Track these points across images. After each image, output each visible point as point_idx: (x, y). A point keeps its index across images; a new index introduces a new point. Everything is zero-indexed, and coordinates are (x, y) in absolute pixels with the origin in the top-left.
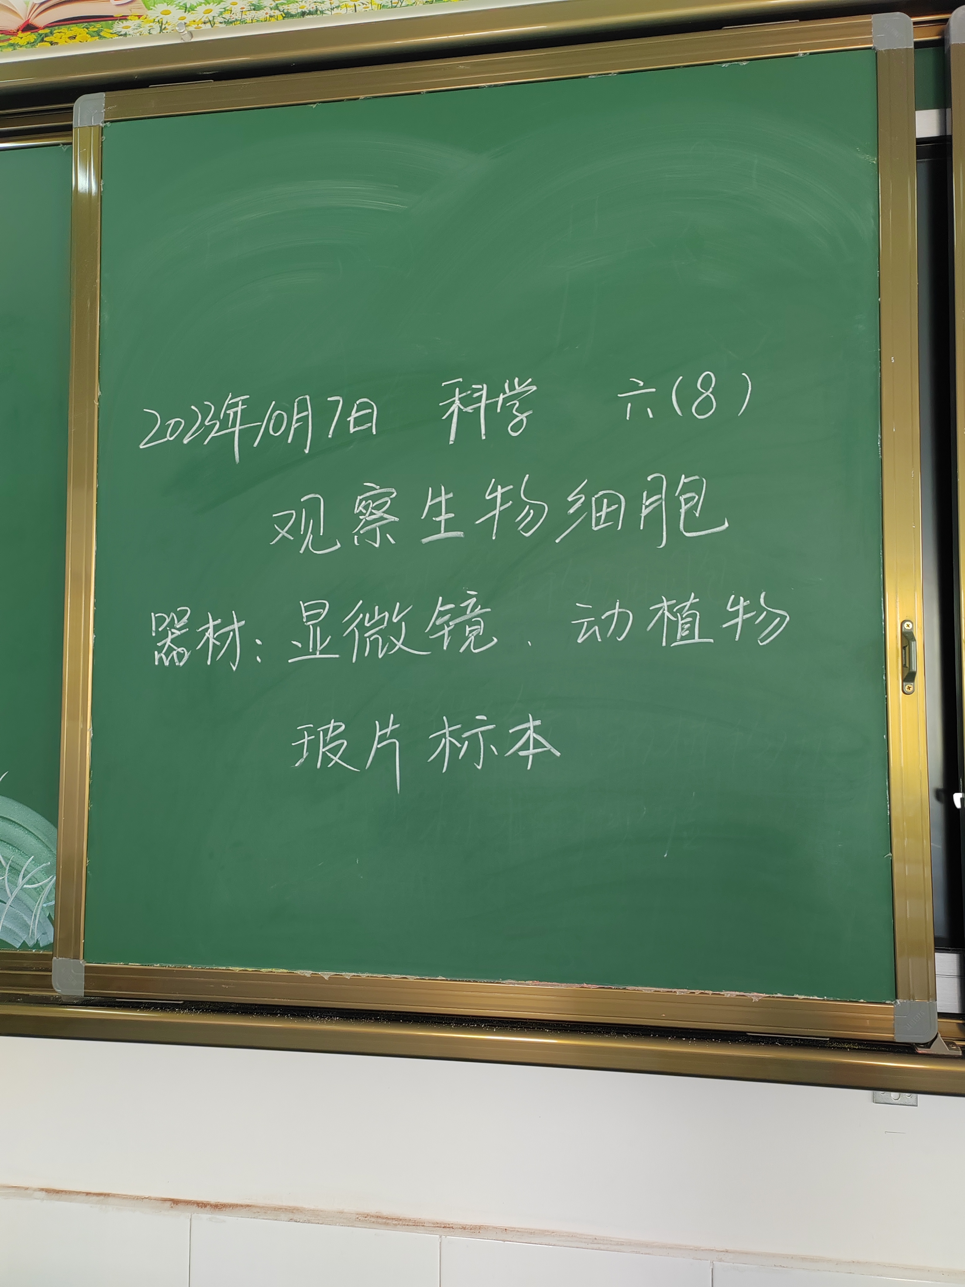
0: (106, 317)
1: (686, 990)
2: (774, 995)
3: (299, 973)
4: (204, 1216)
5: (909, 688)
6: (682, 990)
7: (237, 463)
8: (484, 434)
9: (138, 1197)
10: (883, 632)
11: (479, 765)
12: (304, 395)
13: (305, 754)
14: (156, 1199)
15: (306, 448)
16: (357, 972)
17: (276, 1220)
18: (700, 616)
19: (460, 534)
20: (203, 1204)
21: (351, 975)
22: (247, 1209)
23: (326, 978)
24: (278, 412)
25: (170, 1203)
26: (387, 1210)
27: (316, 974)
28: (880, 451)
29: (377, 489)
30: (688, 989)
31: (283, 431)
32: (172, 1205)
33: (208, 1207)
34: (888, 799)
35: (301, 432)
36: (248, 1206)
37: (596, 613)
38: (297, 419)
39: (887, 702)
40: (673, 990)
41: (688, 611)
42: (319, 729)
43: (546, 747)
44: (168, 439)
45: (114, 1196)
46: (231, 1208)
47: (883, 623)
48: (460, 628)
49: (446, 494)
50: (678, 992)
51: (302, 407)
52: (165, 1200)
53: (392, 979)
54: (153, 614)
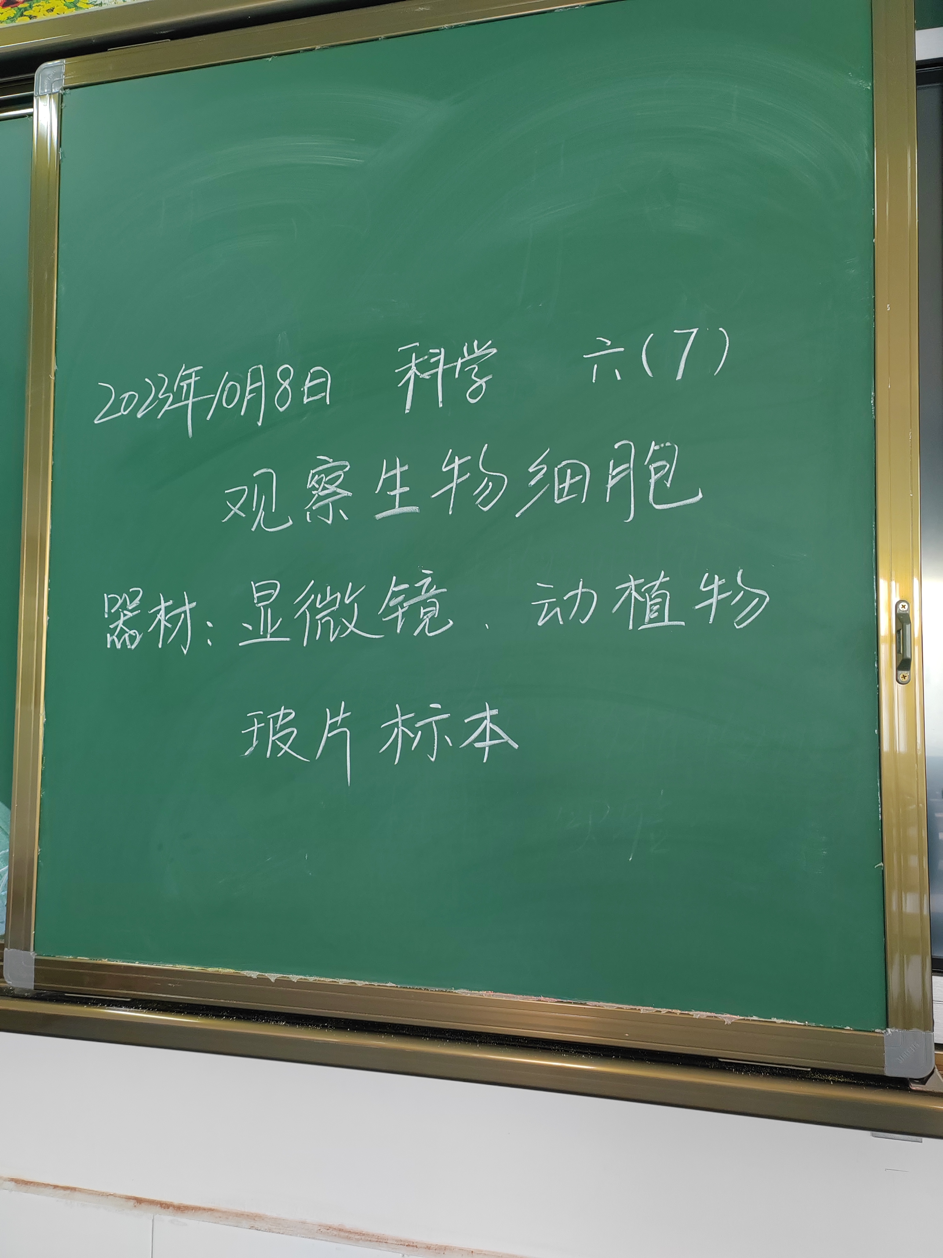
0: (63, 288)
1: (651, 1008)
2: (749, 1018)
3: (245, 974)
4: (166, 1218)
5: (904, 677)
6: (647, 1008)
7: (190, 437)
8: (441, 402)
9: (103, 1193)
10: (876, 614)
11: (432, 757)
12: (258, 365)
13: (255, 743)
14: (121, 1197)
15: (259, 421)
16: (305, 975)
17: (237, 1226)
18: (670, 596)
19: (415, 509)
20: (166, 1204)
21: (298, 978)
22: (209, 1213)
23: (272, 981)
24: (231, 383)
25: (135, 1201)
26: (350, 1223)
27: (262, 975)
28: (873, 411)
29: (330, 463)
30: (654, 1007)
31: (236, 403)
32: (136, 1204)
33: (171, 1208)
34: (880, 802)
35: (254, 404)
36: (211, 1210)
37: (558, 593)
38: (250, 390)
39: (878, 692)
40: (638, 1008)
41: (656, 591)
42: (269, 717)
43: (504, 739)
44: (122, 414)
45: (80, 1190)
46: (193, 1211)
47: (875, 604)
48: (414, 609)
49: (401, 466)
50: (642, 1010)
51: (256, 378)
52: (129, 1198)
53: (340, 983)
54: (105, 595)
